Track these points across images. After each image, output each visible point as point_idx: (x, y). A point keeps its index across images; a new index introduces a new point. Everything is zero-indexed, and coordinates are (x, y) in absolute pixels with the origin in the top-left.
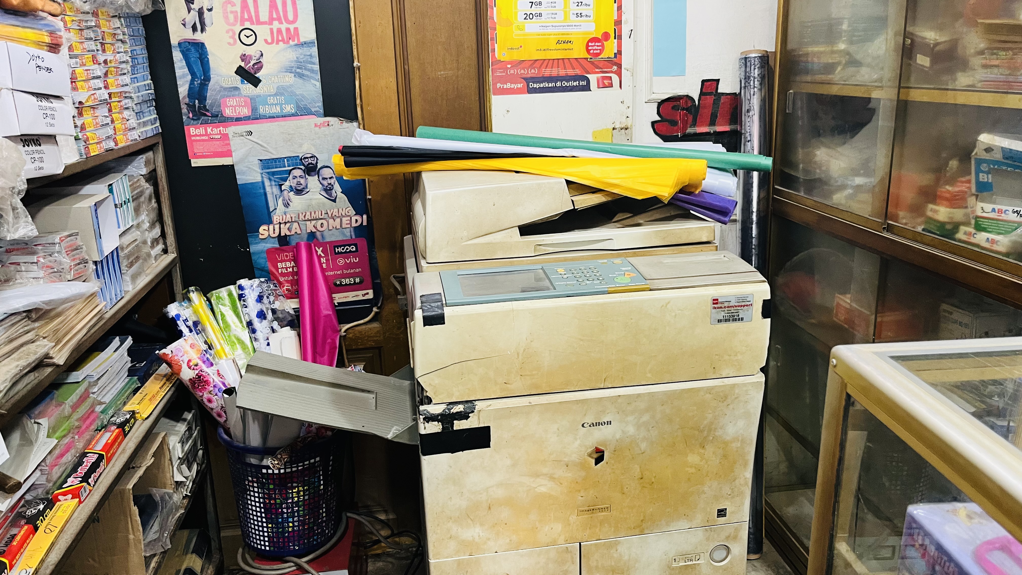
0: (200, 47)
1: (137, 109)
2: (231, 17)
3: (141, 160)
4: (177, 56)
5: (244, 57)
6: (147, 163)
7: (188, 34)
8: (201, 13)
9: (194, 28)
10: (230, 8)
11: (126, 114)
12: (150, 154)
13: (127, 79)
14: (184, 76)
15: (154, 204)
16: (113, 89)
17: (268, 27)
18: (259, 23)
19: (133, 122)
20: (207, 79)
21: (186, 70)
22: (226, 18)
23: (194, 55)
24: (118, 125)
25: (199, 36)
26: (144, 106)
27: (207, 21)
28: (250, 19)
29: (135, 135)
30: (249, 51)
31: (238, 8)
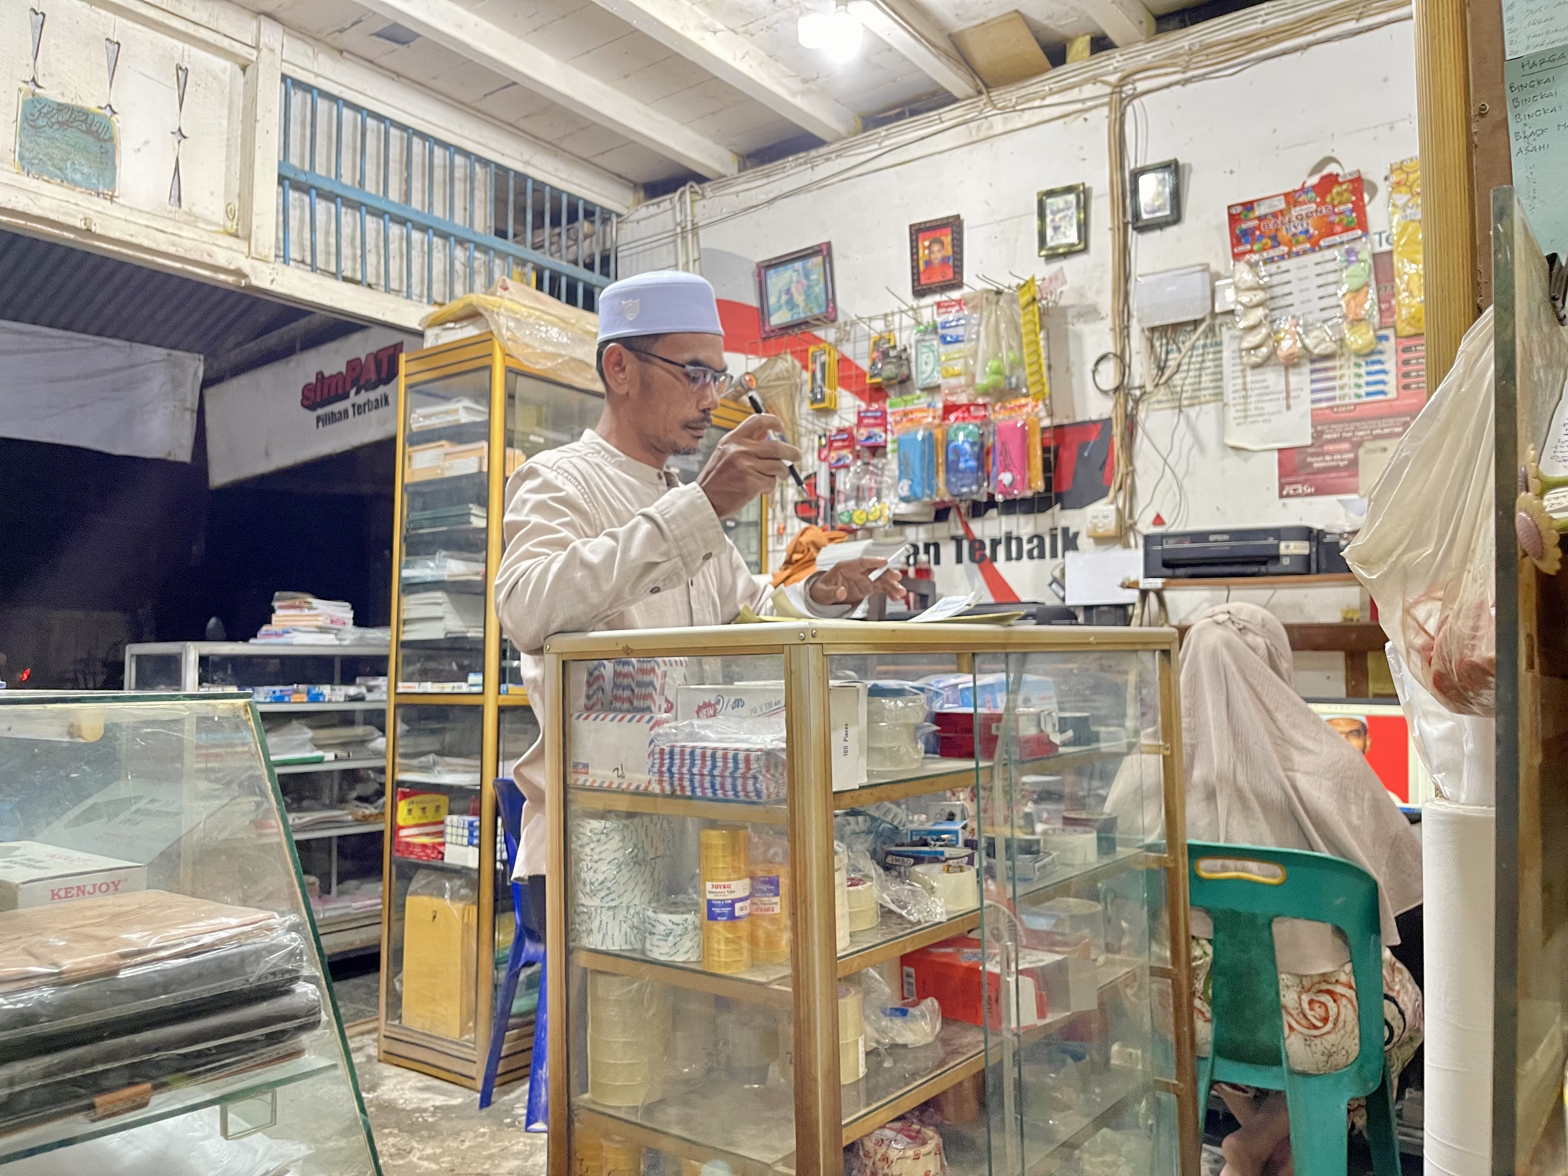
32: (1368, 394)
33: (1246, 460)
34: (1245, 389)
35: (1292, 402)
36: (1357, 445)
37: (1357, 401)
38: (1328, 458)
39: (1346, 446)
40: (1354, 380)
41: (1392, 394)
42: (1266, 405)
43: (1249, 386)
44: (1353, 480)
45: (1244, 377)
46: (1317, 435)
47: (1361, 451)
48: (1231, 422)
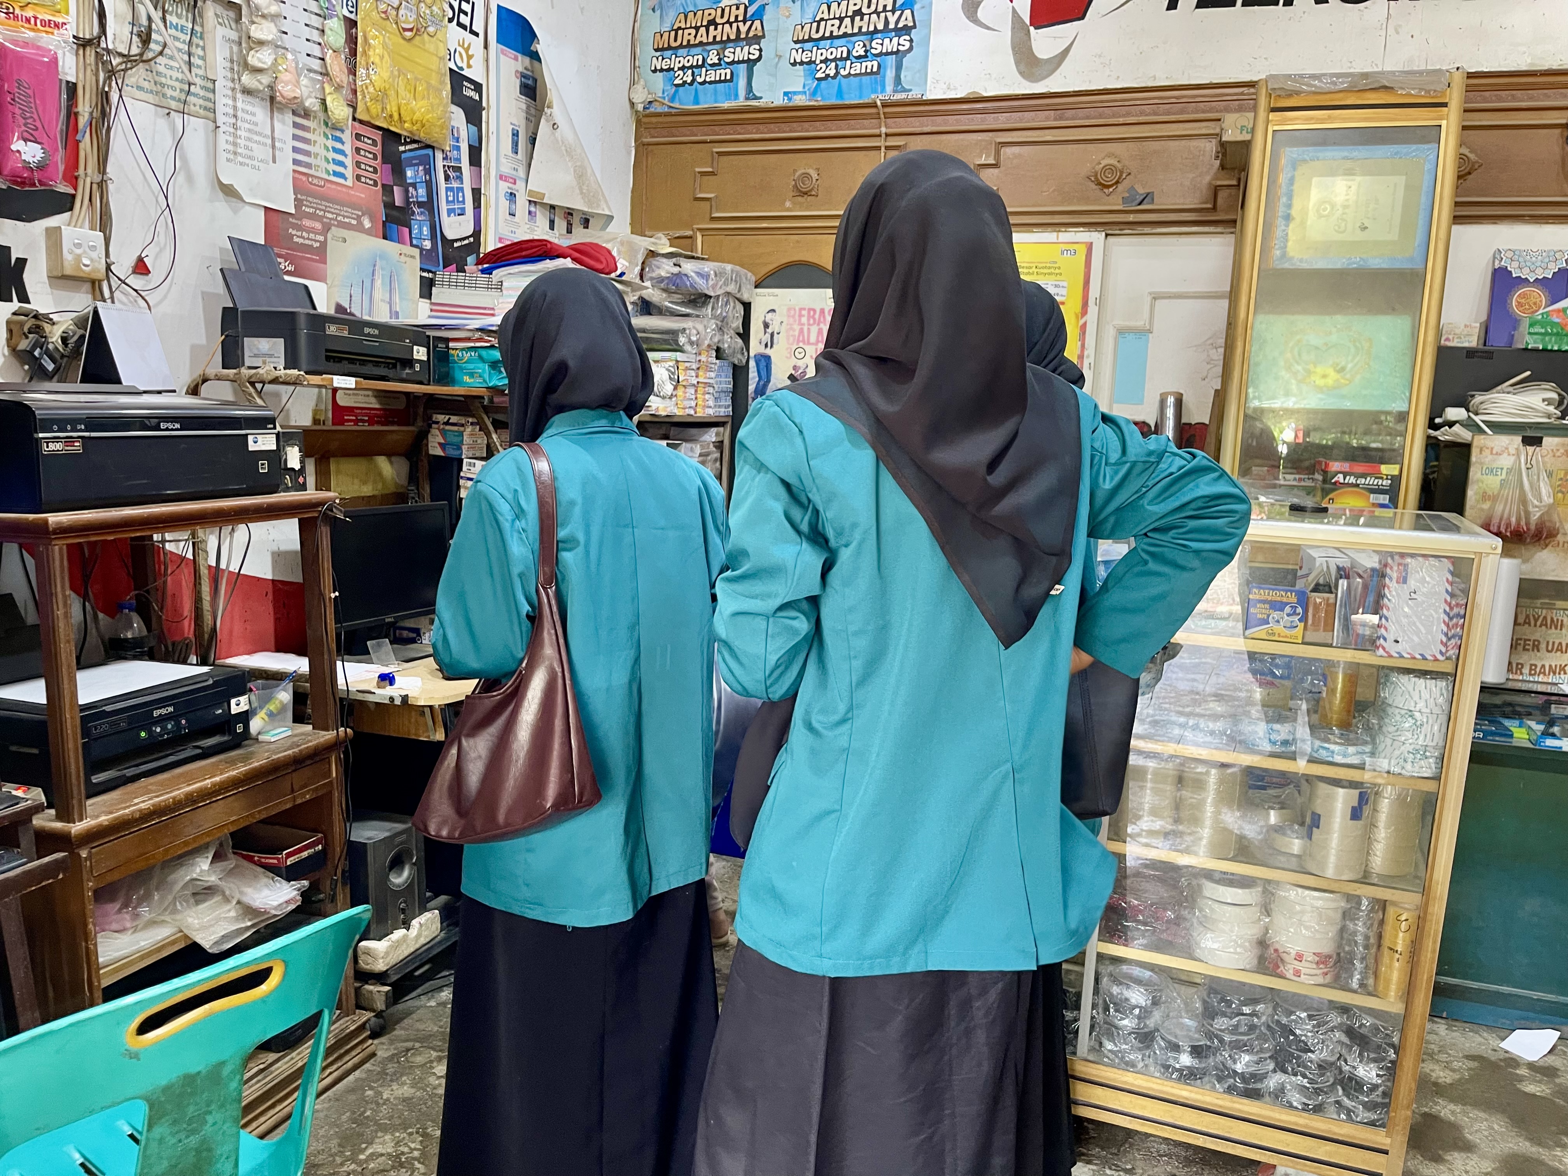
0: (768, 358)
1: (716, 395)
2: (791, 339)
3: (714, 430)
4: (752, 364)
5: (795, 368)
6: (717, 434)
7: (762, 350)
8: (772, 335)
9: (766, 346)
10: (791, 333)
11: (707, 396)
12: (721, 429)
13: (713, 375)
14: (754, 378)
15: (718, 464)
16: (701, 380)
17: (814, 347)
18: (809, 343)
19: (711, 403)
20: (768, 381)
21: (756, 374)
22: (788, 339)
23: (763, 364)
24: (700, 403)
25: (768, 351)
26: (723, 395)
27: (775, 341)
28: (803, 341)
29: (711, 412)
30: (800, 363)
31: (797, 333)
32: (336, 174)
33: (236, 211)
34: (235, 116)
35: (277, 153)
36: (326, 229)
37: (326, 177)
38: (305, 234)
39: (318, 226)
40: (323, 152)
41: (349, 183)
42: (254, 146)
43: (239, 114)
44: (322, 265)
45: (234, 99)
46: (298, 204)
47: (329, 235)
48: (222, 157)
